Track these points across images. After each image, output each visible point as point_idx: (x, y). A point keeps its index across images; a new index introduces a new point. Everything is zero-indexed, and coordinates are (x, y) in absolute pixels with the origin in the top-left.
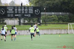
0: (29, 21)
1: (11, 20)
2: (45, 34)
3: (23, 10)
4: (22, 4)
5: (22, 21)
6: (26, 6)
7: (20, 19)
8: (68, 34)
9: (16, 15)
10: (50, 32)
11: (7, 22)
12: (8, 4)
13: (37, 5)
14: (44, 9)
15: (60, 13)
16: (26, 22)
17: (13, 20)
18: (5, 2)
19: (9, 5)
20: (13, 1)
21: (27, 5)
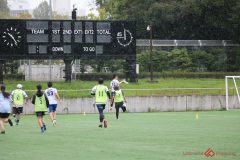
0: (99, 70)
1: (41, 65)
2: (149, 111)
3: (77, 31)
4: (74, 13)
5: (75, 69)
6: (89, 18)
7: (68, 62)
8: (224, 109)
9: (55, 49)
10: (165, 103)
11: (27, 73)
12: (31, 13)
13: (125, 18)
14: (148, 28)
15: (200, 43)
16: (89, 70)
17: (48, 64)
18: (21, 7)
19: (33, 17)
20: (46, 3)
21: (92, 15)
